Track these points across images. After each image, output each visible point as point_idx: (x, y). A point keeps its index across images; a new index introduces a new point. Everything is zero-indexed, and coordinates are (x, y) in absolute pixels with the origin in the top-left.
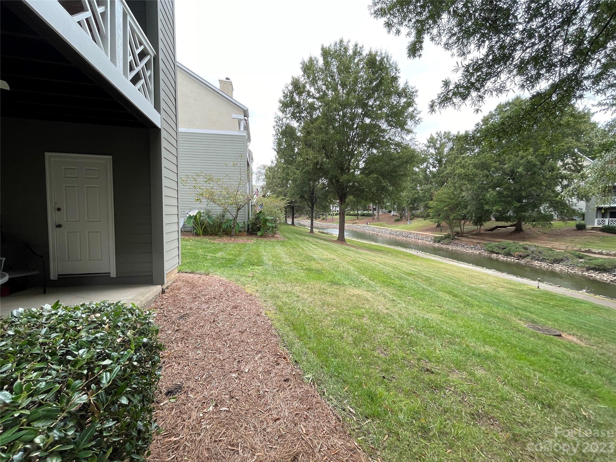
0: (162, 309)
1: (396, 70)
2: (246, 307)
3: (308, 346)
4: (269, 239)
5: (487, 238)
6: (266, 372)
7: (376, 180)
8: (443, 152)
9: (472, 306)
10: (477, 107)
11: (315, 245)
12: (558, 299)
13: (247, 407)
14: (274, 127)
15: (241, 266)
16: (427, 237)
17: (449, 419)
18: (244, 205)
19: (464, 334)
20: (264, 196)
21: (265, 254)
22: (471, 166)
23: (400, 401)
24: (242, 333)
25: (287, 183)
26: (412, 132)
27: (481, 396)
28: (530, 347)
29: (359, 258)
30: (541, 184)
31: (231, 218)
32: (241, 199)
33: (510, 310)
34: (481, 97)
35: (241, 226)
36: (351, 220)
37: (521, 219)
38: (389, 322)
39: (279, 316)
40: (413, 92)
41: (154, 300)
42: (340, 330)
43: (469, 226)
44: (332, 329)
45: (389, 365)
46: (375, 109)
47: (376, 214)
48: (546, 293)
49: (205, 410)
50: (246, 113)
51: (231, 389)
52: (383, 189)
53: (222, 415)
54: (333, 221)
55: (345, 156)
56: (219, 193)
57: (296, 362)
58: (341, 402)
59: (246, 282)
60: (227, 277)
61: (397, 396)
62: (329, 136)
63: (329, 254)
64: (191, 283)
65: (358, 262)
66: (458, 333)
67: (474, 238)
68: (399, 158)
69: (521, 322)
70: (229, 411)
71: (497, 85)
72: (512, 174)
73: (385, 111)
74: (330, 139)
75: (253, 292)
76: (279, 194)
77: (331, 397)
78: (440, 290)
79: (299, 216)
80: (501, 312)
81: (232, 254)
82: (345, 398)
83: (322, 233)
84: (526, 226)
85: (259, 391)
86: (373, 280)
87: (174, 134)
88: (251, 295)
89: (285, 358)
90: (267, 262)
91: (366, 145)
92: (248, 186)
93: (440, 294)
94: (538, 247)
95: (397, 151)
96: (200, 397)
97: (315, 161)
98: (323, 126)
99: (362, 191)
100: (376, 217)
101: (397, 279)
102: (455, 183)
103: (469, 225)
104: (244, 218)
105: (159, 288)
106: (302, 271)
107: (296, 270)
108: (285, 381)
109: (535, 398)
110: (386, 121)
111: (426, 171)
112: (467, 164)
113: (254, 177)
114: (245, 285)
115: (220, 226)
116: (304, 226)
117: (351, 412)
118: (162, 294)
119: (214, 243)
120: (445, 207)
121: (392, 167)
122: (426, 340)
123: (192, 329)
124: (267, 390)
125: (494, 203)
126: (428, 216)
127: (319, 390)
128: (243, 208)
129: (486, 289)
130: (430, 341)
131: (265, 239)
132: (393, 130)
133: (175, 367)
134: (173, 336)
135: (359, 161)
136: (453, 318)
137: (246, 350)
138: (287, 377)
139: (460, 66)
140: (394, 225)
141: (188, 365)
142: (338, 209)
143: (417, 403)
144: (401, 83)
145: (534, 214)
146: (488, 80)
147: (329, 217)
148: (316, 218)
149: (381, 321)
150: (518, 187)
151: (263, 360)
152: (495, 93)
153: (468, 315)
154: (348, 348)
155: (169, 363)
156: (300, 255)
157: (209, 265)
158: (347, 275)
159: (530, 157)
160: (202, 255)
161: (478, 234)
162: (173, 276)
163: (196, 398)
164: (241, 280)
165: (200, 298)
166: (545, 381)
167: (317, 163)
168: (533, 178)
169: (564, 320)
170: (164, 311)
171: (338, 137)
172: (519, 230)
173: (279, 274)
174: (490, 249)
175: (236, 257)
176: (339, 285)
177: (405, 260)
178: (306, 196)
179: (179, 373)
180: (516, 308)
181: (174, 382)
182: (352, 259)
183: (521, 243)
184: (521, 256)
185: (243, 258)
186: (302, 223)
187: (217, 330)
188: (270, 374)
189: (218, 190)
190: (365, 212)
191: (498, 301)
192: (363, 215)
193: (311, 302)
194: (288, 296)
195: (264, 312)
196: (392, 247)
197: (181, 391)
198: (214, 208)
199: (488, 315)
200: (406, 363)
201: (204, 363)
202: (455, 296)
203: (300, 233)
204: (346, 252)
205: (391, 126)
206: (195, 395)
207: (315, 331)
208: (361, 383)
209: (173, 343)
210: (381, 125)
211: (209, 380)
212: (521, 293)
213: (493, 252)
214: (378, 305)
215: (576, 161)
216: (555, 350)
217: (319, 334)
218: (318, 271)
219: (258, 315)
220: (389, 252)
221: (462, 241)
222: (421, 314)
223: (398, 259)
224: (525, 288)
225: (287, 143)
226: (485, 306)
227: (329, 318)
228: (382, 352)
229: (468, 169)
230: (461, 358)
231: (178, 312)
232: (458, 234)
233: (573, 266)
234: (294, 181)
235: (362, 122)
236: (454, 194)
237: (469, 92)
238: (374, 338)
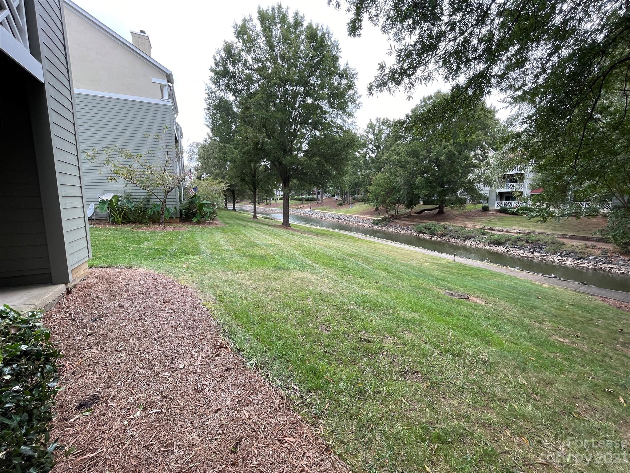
0: (67, 312)
1: (338, 49)
2: (180, 300)
3: (251, 333)
4: (207, 226)
5: (416, 220)
6: (204, 365)
7: (319, 163)
8: (381, 138)
9: (403, 280)
10: (409, 94)
11: (259, 231)
12: (468, 268)
13: (183, 404)
14: (206, 100)
15: (174, 256)
16: (367, 220)
17: (382, 380)
18: (175, 187)
19: (396, 305)
20: (199, 178)
21: (203, 242)
22: (403, 153)
23: (341, 371)
24: (176, 328)
25: (226, 164)
26: (352, 116)
27: (408, 356)
28: (447, 310)
29: (304, 242)
30: (458, 171)
31: (158, 203)
32: (169, 179)
33: (433, 281)
34: (412, 84)
35: (171, 211)
36: (296, 205)
37: (442, 203)
38: (331, 301)
39: (219, 306)
40: (353, 75)
41: (55, 302)
42: (284, 313)
43: (402, 210)
44: (276, 313)
45: (331, 340)
46: (316, 88)
47: (321, 199)
48: (460, 265)
49: (131, 417)
50: (169, 78)
51: (163, 389)
52: (327, 172)
53: (153, 417)
54: (277, 205)
55: (287, 136)
56: (141, 173)
57: (238, 350)
58: (285, 381)
59: (180, 274)
60: (156, 270)
61: (337, 367)
62: (270, 114)
63: (273, 240)
64: (107, 279)
65: (303, 246)
66: (391, 304)
67: (406, 220)
68: (341, 141)
69: (441, 290)
70: (161, 412)
71: (426, 74)
72: (437, 161)
73: (327, 92)
74: (271, 117)
75: (189, 283)
76: (216, 177)
77: (275, 378)
78: (377, 268)
79: (241, 201)
80: (426, 283)
81: (162, 244)
82: (289, 377)
83: (266, 218)
84: (447, 208)
85: (196, 385)
86: (317, 263)
87: (67, 94)
88: (185, 287)
89: (226, 348)
90: (205, 250)
91: (308, 127)
92: (178, 166)
93: (377, 271)
94: (455, 226)
95: (339, 135)
96: (124, 403)
97: (256, 140)
98: (262, 102)
99: (306, 174)
100: (320, 202)
101: (339, 261)
102: (391, 169)
103: (402, 208)
104: (174, 203)
105: (61, 288)
106: (244, 258)
107: (237, 257)
108: (226, 370)
109: (449, 351)
110: (328, 102)
111: (365, 157)
112: (400, 151)
113: (186, 157)
114: (178, 276)
115: (145, 211)
116: (247, 211)
117: (294, 389)
118: (67, 294)
119: (137, 232)
120: (382, 191)
121: (334, 151)
122: (364, 314)
123: (111, 331)
124: (206, 383)
125: (422, 188)
126: (368, 200)
127: (263, 374)
128: (173, 191)
129: (414, 265)
130: (367, 314)
131: (202, 226)
132: (335, 112)
133: (88, 377)
134: (85, 341)
135: (301, 143)
136: (387, 291)
137: (181, 346)
138: (228, 366)
139: (394, 50)
140: (338, 209)
141: (107, 372)
142: (282, 193)
143: (354, 371)
144: (342, 64)
145: (453, 198)
146: (417, 68)
147: (273, 202)
148: (259, 203)
149: (325, 301)
150: (441, 173)
151: (201, 353)
152: (423, 82)
153: (400, 288)
154: (292, 330)
155: (80, 373)
156: (242, 241)
157: (132, 257)
158: (292, 259)
159: (450, 147)
160: (122, 246)
161: (408, 217)
162: (82, 272)
163: (118, 406)
164: (174, 271)
165: (120, 294)
166: (456, 336)
167: (258, 143)
168: (452, 166)
169: (471, 285)
170: (71, 314)
171: (279, 115)
172: (441, 212)
173: (219, 263)
174: (418, 230)
175: (166, 246)
176: (284, 269)
177: (347, 243)
178: (247, 179)
179: (94, 382)
180: (437, 279)
181: (88, 393)
182: (297, 243)
183: (442, 224)
184: (442, 235)
185: (175, 248)
186: (244, 208)
187: (145, 328)
188: (210, 366)
189: (139, 170)
190: (310, 196)
191: (422, 274)
192: (308, 200)
193: (255, 289)
194: (229, 285)
195: (201, 303)
196: (336, 231)
197: (98, 402)
198: (135, 191)
199: (416, 286)
200: (346, 336)
201: (128, 366)
202: (390, 272)
203: (243, 219)
204: (290, 237)
205: (333, 107)
206: (117, 402)
207: (258, 317)
208: (305, 361)
209: (85, 350)
210: (323, 106)
211: (135, 383)
212: (442, 266)
213: (421, 232)
214: (322, 286)
215: (484, 152)
216: (464, 310)
217: (263, 320)
218: (262, 257)
219: (195, 307)
220: (332, 236)
221: (396, 223)
222: (360, 291)
223: (341, 242)
224: (444, 262)
225: (222, 119)
226: (414, 279)
227: (273, 303)
228: (325, 330)
229: (401, 156)
230: (392, 326)
231: (91, 313)
232: (393, 216)
233: (479, 241)
234: (233, 161)
235: (304, 101)
236: (389, 179)
237: (402, 78)
238: (317, 317)
